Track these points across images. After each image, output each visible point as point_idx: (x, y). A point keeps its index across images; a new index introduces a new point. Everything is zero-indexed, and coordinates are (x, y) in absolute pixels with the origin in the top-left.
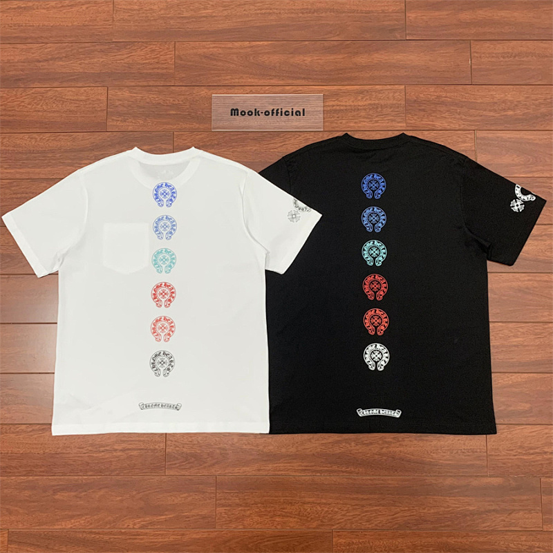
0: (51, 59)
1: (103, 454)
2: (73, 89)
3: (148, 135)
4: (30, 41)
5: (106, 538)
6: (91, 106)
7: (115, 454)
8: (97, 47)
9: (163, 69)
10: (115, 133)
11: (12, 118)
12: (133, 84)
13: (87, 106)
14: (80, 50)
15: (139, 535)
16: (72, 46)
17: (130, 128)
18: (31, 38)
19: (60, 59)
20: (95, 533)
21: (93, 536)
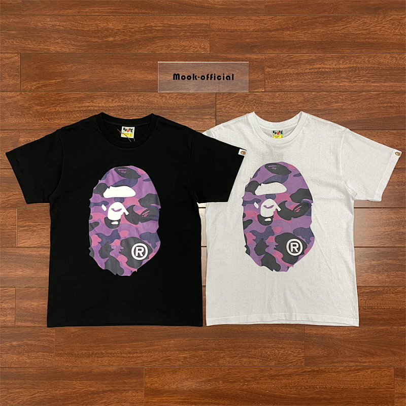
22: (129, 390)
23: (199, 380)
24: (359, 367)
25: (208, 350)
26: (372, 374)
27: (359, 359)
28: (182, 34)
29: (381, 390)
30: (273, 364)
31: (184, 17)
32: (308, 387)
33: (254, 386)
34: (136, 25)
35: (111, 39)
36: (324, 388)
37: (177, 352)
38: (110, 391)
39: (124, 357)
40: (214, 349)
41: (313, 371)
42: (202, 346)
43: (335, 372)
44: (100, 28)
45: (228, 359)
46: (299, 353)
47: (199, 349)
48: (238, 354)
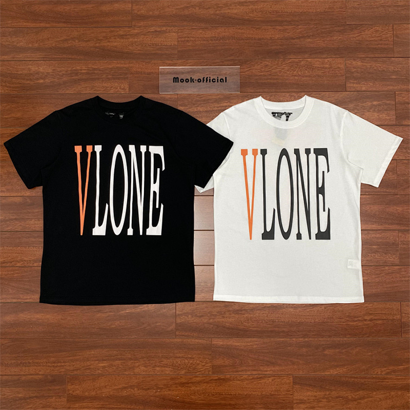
0: (302, 37)
1: (357, 323)
2: (320, 60)
3: (376, 93)
5: (362, 381)
6: (333, 72)
7: (365, 323)
8: (336, 28)
9: (385, 44)
10: (352, 93)
11: (276, 81)
12: (363, 56)
13: (331, 72)
15: (385, 379)
16: (317, 27)
17: (364, 89)
18: (286, 21)
19: (309, 37)
20: (354, 378)
21: (353, 379)
22: (52, 396)
23: (116, 387)
24: (261, 376)
25: (124, 359)
26: (273, 382)
27: (261, 368)
28: (104, 76)
29: (280, 397)
30: (183, 372)
31: (106, 61)
32: (214, 394)
33: (166, 393)
34: (64, 69)
35: (42, 81)
36: (229, 395)
37: (97, 362)
38: (36, 397)
39: (49, 366)
40: (131, 359)
41: (219, 379)
42: (119, 357)
43: (239, 380)
44: (31, 72)
45: (143, 368)
46: (206, 363)
47: (117, 359)
48: (152, 364)
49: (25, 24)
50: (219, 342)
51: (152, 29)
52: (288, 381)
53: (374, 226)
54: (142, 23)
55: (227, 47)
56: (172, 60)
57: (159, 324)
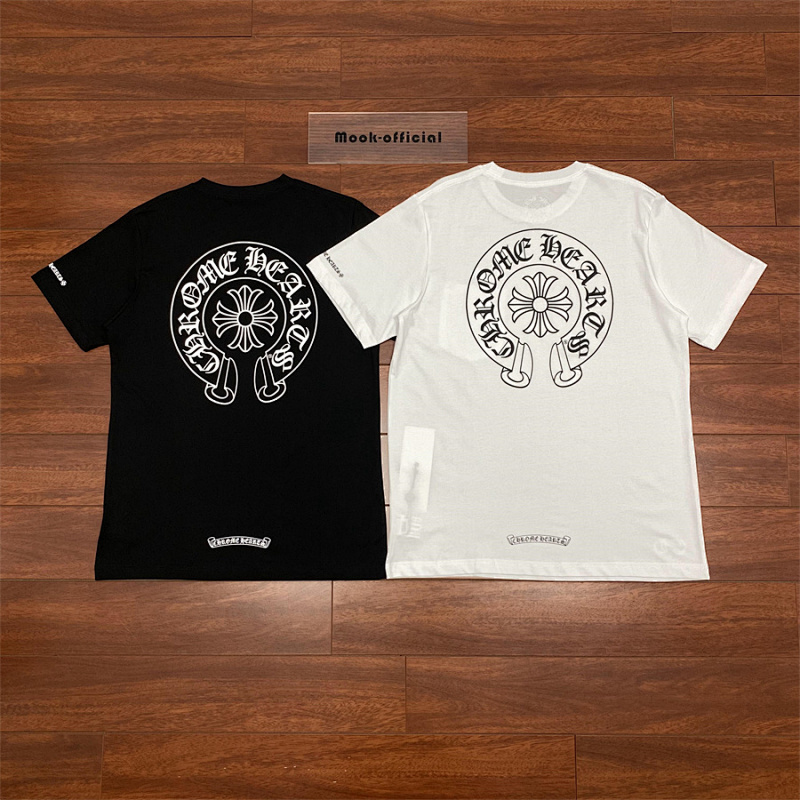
0: (586, 57)
1: (705, 625)
2: (622, 100)
3: (736, 165)
4: (552, 31)
5: (721, 748)
6: (649, 123)
7: (723, 625)
8: (651, 40)
9: (749, 71)
10: (688, 163)
11: (535, 140)
12: (707, 93)
13: (644, 124)
14: (627, 44)
15: (770, 745)
16: (615, 39)
17: (710, 155)
18: (553, 26)
19: (599, 56)
20: (703, 741)
21: (701, 745)
22: (72, 779)
23: (206, 760)
24: (508, 737)
25: (225, 700)
26: (533, 750)
27: (509, 719)
28: (197, 130)
29: (550, 781)
30: (346, 727)
31: (200, 102)
32: (411, 774)
33: (310, 771)
34: (117, 116)
35: (72, 139)
36: (442, 776)
37: (168, 705)
38: (38, 780)
39: (67, 714)
40: (237, 700)
41: (422, 743)
42: (214, 694)
43: (462, 745)
44: (53, 122)
45: (262, 719)
46: (395, 708)
47: (209, 700)
48: (281, 709)
49: (42, 31)
50: (421, 665)
51: (292, 41)
52: (565, 748)
53: (736, 427)
54: (271, 30)
55: (438, 75)
56: (330, 100)
57: (297, 626)
